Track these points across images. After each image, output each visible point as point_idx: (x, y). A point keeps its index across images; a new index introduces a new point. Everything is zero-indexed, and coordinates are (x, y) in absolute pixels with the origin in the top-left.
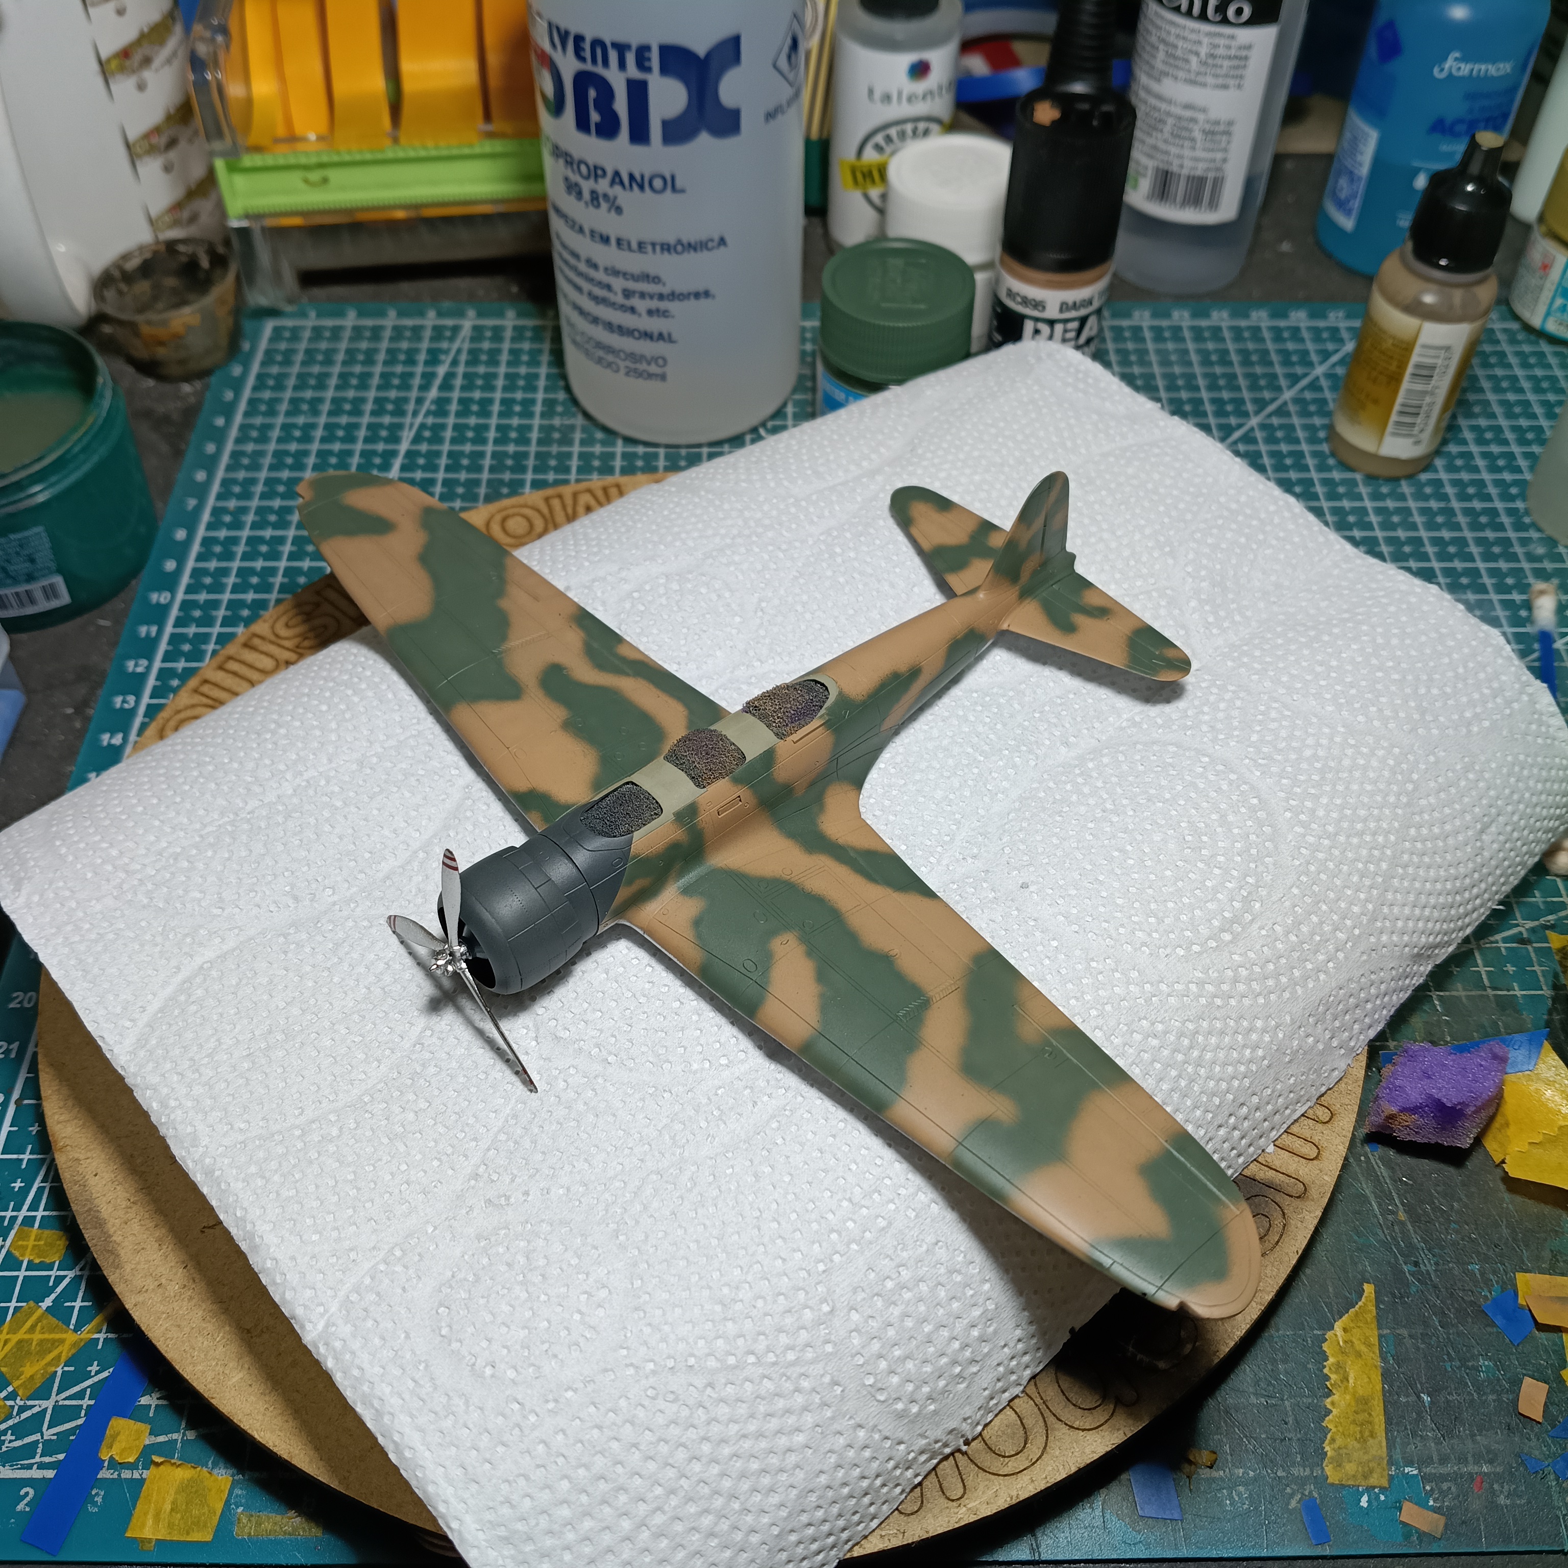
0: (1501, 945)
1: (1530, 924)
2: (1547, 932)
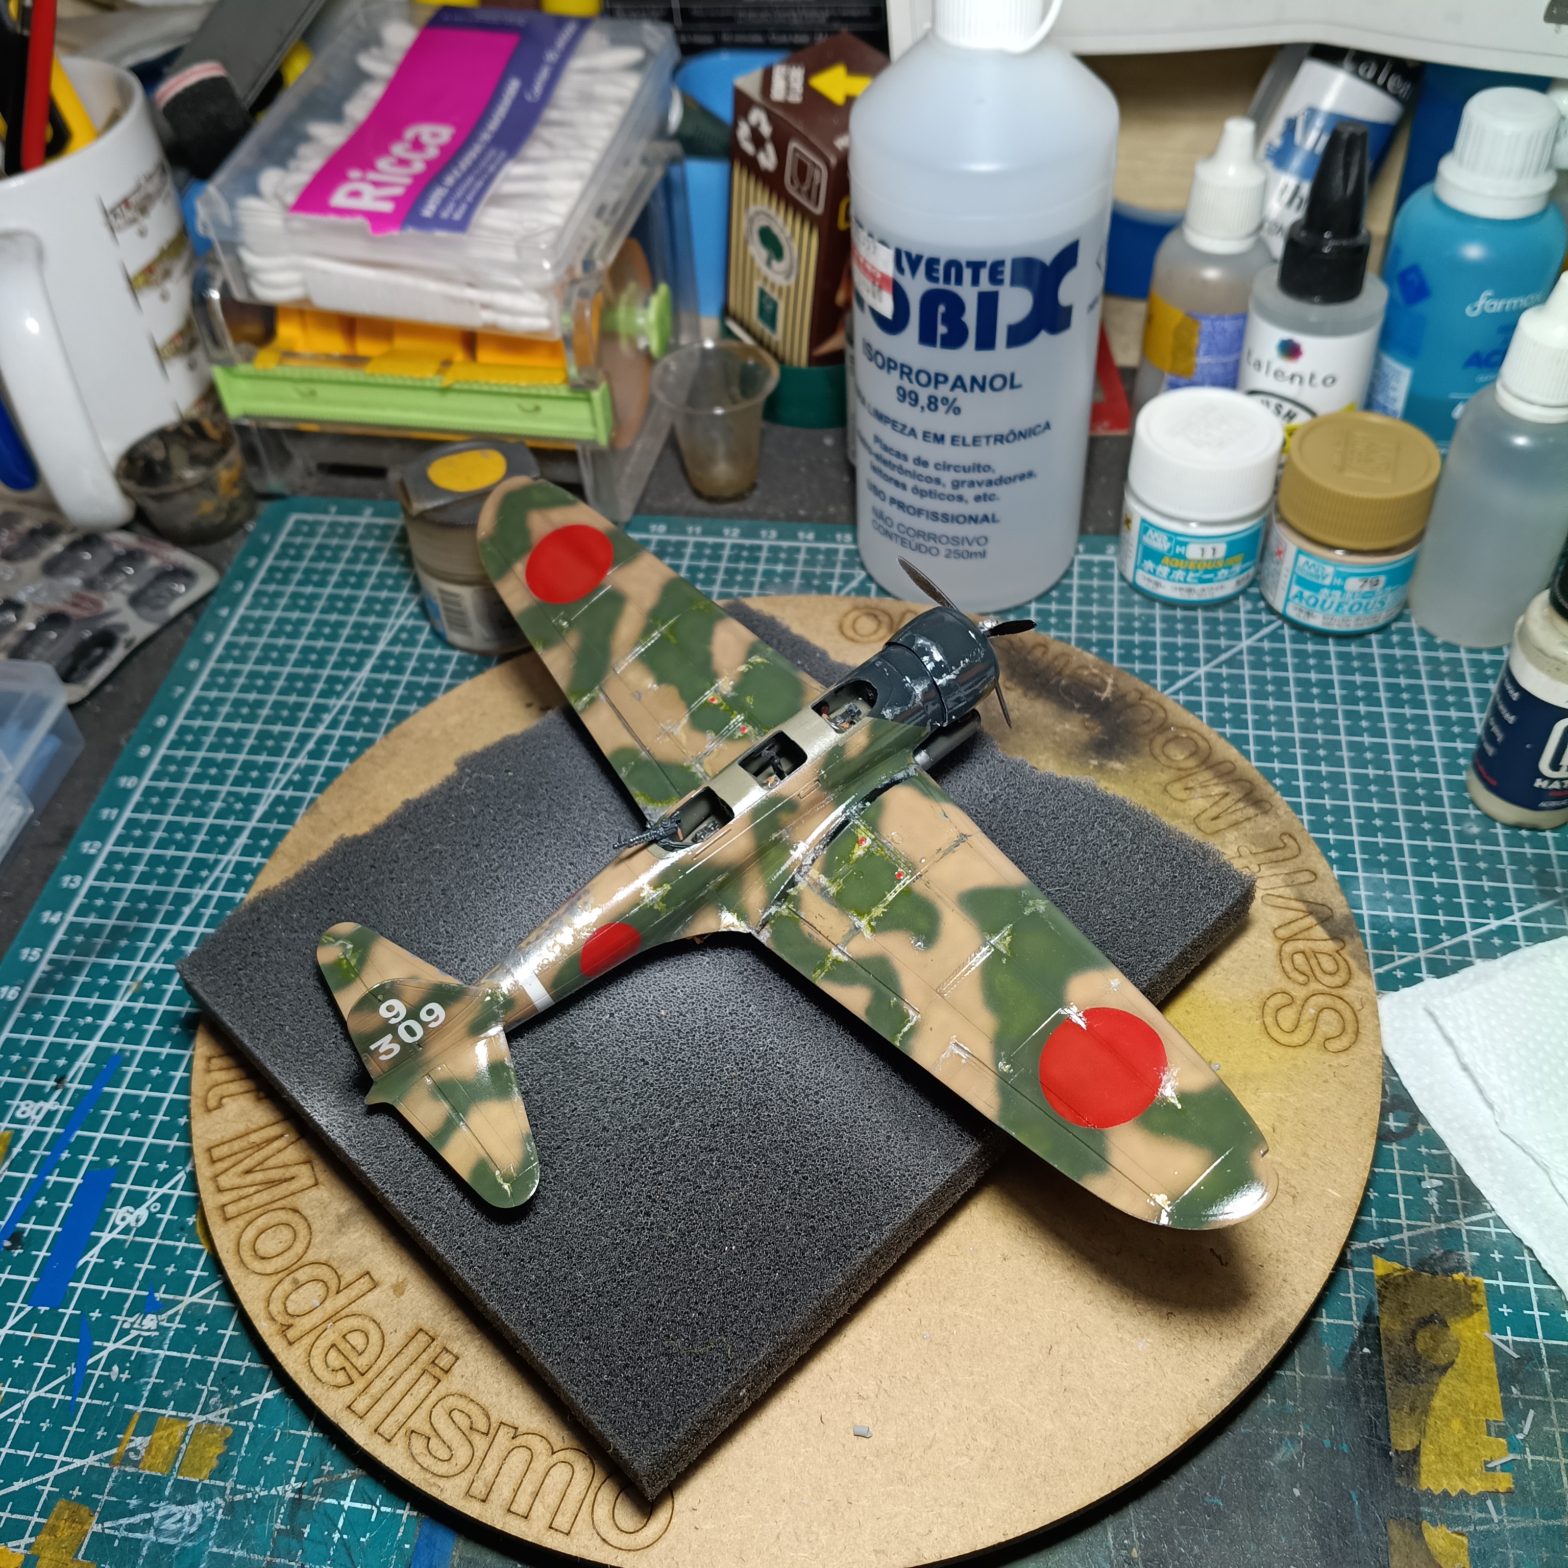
1: (1356, 1245)
2: (1374, 1256)
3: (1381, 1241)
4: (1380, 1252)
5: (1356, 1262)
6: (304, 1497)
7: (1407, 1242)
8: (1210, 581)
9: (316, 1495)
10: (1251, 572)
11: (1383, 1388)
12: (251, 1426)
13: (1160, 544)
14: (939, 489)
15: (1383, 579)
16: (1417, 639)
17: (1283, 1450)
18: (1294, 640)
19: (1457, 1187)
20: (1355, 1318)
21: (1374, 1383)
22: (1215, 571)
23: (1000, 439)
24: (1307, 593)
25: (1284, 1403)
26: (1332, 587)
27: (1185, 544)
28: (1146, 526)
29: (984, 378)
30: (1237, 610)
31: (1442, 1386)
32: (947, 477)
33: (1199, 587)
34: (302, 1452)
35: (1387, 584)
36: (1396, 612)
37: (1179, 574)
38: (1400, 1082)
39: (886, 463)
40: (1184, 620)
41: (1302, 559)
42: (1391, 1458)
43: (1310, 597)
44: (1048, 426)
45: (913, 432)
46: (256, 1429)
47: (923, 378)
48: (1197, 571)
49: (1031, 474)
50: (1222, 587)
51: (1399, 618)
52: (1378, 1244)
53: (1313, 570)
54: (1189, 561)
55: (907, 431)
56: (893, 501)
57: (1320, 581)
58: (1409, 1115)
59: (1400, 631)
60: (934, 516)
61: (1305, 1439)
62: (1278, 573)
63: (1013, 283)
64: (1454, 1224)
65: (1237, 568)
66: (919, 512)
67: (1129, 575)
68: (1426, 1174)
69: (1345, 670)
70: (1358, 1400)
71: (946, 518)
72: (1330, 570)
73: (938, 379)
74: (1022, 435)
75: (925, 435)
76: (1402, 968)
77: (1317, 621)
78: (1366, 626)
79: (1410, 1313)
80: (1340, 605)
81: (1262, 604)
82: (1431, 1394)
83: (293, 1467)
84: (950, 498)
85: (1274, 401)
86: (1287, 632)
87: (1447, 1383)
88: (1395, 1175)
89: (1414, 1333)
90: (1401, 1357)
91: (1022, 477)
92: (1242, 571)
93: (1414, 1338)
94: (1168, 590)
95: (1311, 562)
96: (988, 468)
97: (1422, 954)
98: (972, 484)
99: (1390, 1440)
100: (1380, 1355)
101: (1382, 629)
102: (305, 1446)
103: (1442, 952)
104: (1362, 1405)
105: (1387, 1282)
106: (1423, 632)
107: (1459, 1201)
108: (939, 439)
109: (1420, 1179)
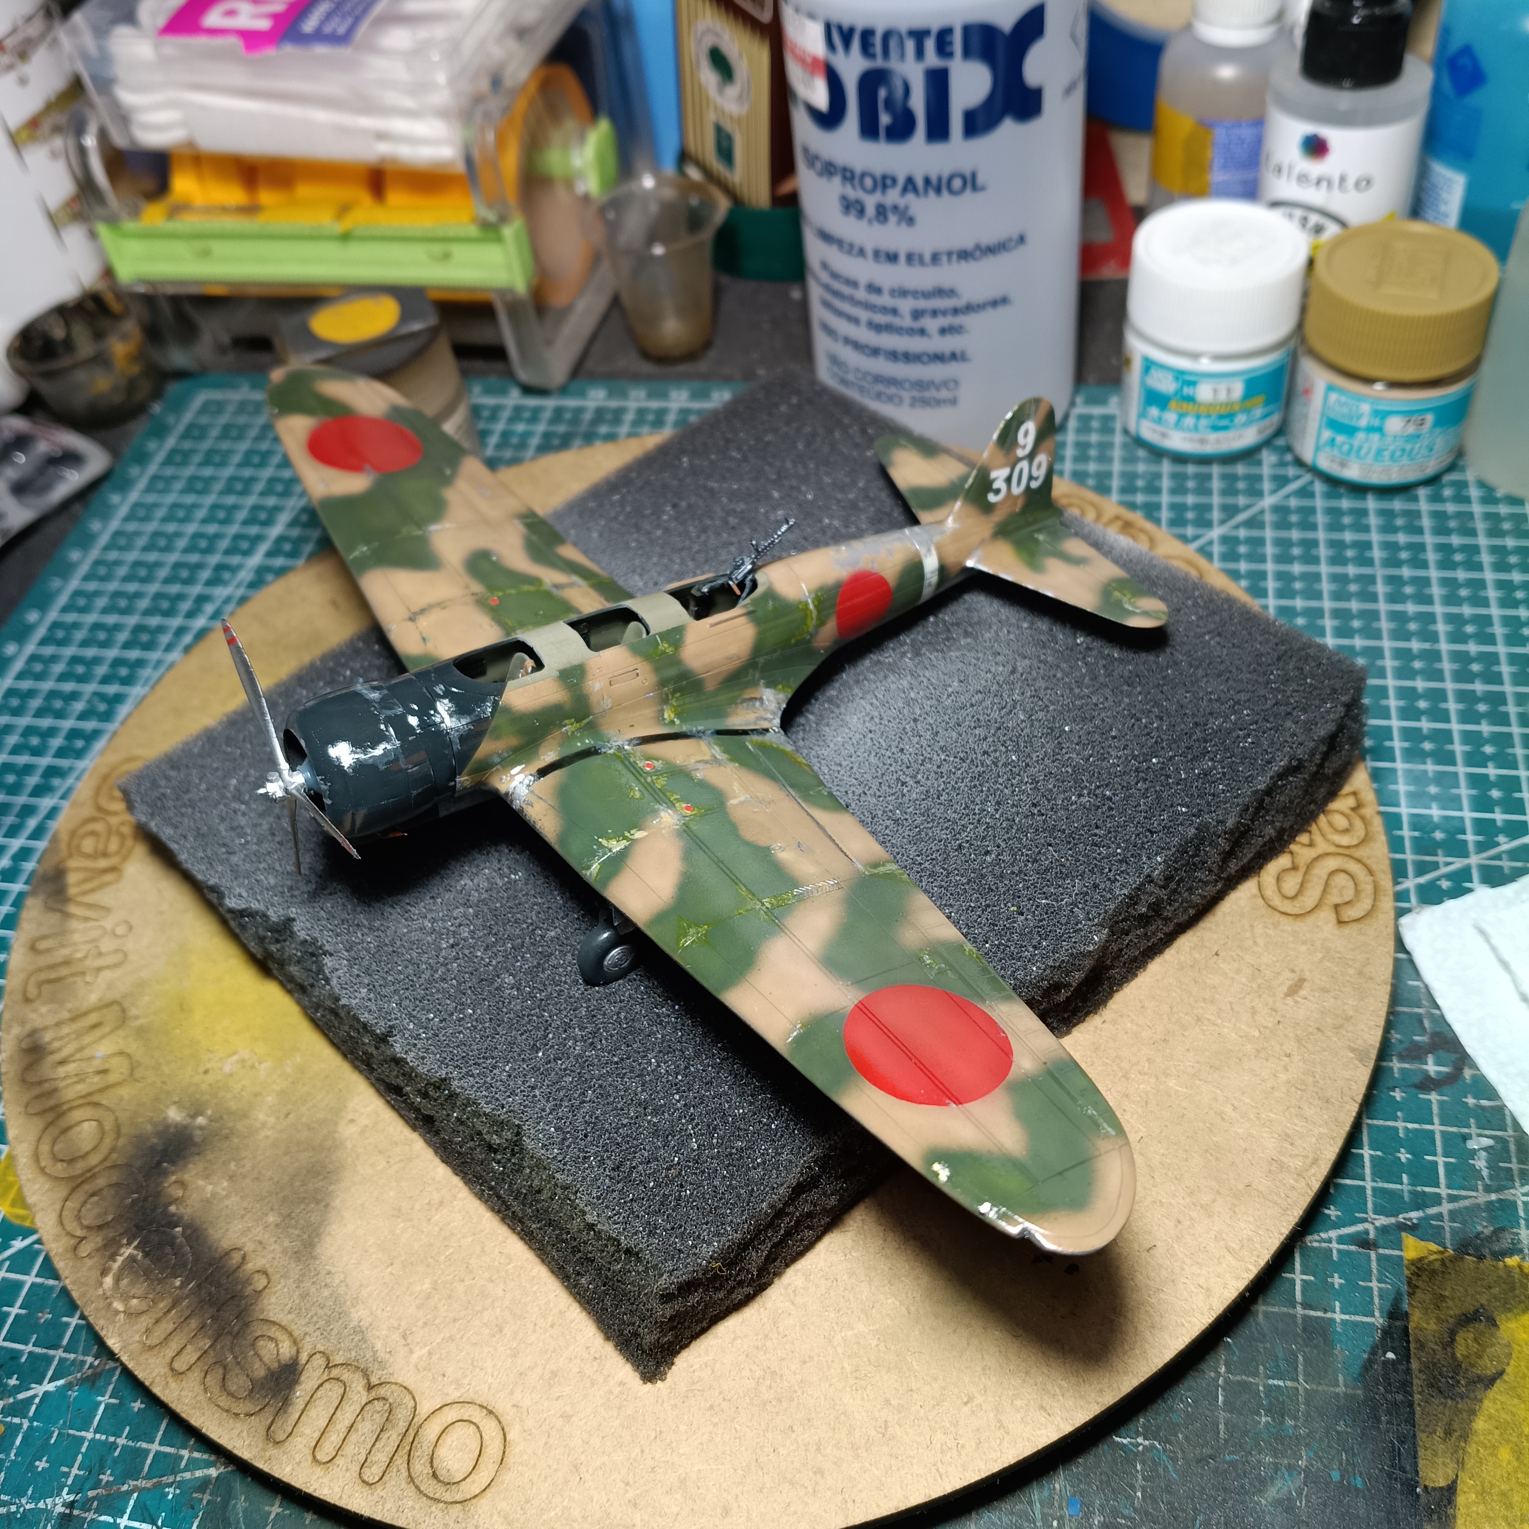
0: (1335, 1245)
1: (1382, 1221)
2: (1403, 1234)
3: (1414, 1215)
4: (1412, 1229)
5: (1381, 1242)
6: (76, 1512)
7: (1446, 1218)
8: (1225, 428)
9: (89, 1510)
10: (1276, 419)
11: (1411, 1404)
12: (26, 1424)
13: (1166, 385)
14: (896, 321)
15: (1430, 418)
16: (1474, 493)
17: (1279, 1483)
18: (1328, 496)
19: (1512, 1147)
20: (1377, 1314)
21: (1399, 1397)
22: (1231, 416)
23: (964, 255)
24: (1340, 439)
25: (1282, 1423)
26: (1370, 429)
27: (1193, 384)
28: (1149, 365)
29: (940, 179)
30: (1259, 463)
31: (1487, 1403)
32: (906, 305)
33: (1213, 436)
34: (80, 1457)
35: (1438, 423)
36: (1448, 460)
37: (1189, 421)
38: (1442, 1016)
39: (837, 294)
40: (1197, 476)
41: (1334, 397)
42: (1418, 1496)
43: (1343, 444)
44: (1022, 239)
45: (862, 252)
46: (30, 1428)
47: (868, 182)
48: (1209, 416)
49: (1004, 301)
50: (1240, 437)
51: (1452, 467)
52: (1410, 1219)
53: (1345, 410)
54: (1199, 404)
55: (855, 251)
56: (847, 341)
57: (1353, 423)
58: (1454, 1057)
59: (1453, 484)
60: (893, 356)
61: (1307, 1471)
62: (1306, 417)
63: (967, 53)
64: (1507, 1195)
65: (1258, 412)
66: (875, 352)
67: (1132, 428)
68: (1474, 1130)
69: (1388, 528)
70: (1378, 1420)
71: (908, 357)
72: (1366, 408)
73: (885, 182)
74: (991, 250)
75: (877, 254)
76: (1448, 877)
77: (1353, 473)
78: (1411, 476)
79: (1448, 1308)
80: (1379, 453)
81: (1289, 457)
82: (1473, 1413)
83: (66, 1475)
84: (911, 332)
85: (1298, 213)
86: (1319, 487)
87: (1495, 1400)
88: (1432, 1132)
89: (1453, 1334)
90: (1434, 1364)
91: (994, 303)
92: (1265, 416)
93: (1453, 1340)
94: (1178, 442)
95: (1343, 399)
96: (951, 293)
97: (1474, 860)
98: (934, 313)
99: (1417, 1472)
100: (1409, 1362)
101: (1433, 481)
102: (83, 1450)
103: (1498, 857)
104: (1383, 1426)
105: (1420, 1268)
106: (1481, 484)
107: (1514, 1166)
108: (892, 258)
109: (1465, 1138)
